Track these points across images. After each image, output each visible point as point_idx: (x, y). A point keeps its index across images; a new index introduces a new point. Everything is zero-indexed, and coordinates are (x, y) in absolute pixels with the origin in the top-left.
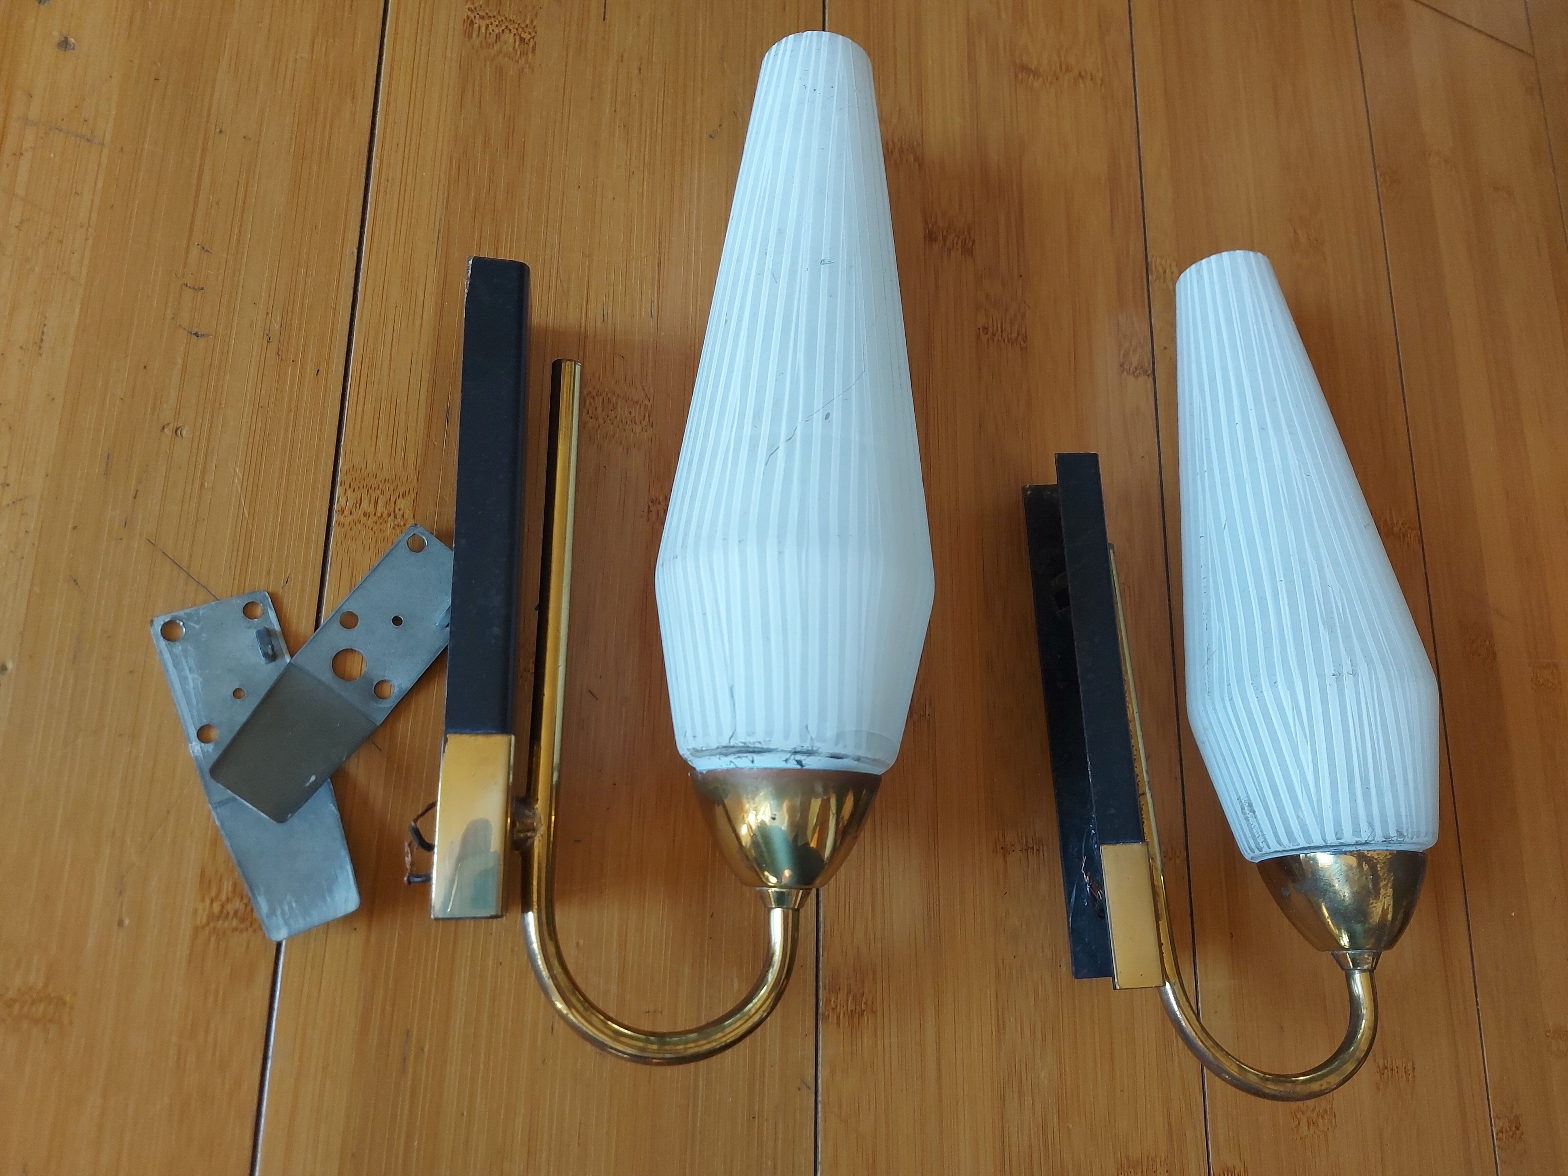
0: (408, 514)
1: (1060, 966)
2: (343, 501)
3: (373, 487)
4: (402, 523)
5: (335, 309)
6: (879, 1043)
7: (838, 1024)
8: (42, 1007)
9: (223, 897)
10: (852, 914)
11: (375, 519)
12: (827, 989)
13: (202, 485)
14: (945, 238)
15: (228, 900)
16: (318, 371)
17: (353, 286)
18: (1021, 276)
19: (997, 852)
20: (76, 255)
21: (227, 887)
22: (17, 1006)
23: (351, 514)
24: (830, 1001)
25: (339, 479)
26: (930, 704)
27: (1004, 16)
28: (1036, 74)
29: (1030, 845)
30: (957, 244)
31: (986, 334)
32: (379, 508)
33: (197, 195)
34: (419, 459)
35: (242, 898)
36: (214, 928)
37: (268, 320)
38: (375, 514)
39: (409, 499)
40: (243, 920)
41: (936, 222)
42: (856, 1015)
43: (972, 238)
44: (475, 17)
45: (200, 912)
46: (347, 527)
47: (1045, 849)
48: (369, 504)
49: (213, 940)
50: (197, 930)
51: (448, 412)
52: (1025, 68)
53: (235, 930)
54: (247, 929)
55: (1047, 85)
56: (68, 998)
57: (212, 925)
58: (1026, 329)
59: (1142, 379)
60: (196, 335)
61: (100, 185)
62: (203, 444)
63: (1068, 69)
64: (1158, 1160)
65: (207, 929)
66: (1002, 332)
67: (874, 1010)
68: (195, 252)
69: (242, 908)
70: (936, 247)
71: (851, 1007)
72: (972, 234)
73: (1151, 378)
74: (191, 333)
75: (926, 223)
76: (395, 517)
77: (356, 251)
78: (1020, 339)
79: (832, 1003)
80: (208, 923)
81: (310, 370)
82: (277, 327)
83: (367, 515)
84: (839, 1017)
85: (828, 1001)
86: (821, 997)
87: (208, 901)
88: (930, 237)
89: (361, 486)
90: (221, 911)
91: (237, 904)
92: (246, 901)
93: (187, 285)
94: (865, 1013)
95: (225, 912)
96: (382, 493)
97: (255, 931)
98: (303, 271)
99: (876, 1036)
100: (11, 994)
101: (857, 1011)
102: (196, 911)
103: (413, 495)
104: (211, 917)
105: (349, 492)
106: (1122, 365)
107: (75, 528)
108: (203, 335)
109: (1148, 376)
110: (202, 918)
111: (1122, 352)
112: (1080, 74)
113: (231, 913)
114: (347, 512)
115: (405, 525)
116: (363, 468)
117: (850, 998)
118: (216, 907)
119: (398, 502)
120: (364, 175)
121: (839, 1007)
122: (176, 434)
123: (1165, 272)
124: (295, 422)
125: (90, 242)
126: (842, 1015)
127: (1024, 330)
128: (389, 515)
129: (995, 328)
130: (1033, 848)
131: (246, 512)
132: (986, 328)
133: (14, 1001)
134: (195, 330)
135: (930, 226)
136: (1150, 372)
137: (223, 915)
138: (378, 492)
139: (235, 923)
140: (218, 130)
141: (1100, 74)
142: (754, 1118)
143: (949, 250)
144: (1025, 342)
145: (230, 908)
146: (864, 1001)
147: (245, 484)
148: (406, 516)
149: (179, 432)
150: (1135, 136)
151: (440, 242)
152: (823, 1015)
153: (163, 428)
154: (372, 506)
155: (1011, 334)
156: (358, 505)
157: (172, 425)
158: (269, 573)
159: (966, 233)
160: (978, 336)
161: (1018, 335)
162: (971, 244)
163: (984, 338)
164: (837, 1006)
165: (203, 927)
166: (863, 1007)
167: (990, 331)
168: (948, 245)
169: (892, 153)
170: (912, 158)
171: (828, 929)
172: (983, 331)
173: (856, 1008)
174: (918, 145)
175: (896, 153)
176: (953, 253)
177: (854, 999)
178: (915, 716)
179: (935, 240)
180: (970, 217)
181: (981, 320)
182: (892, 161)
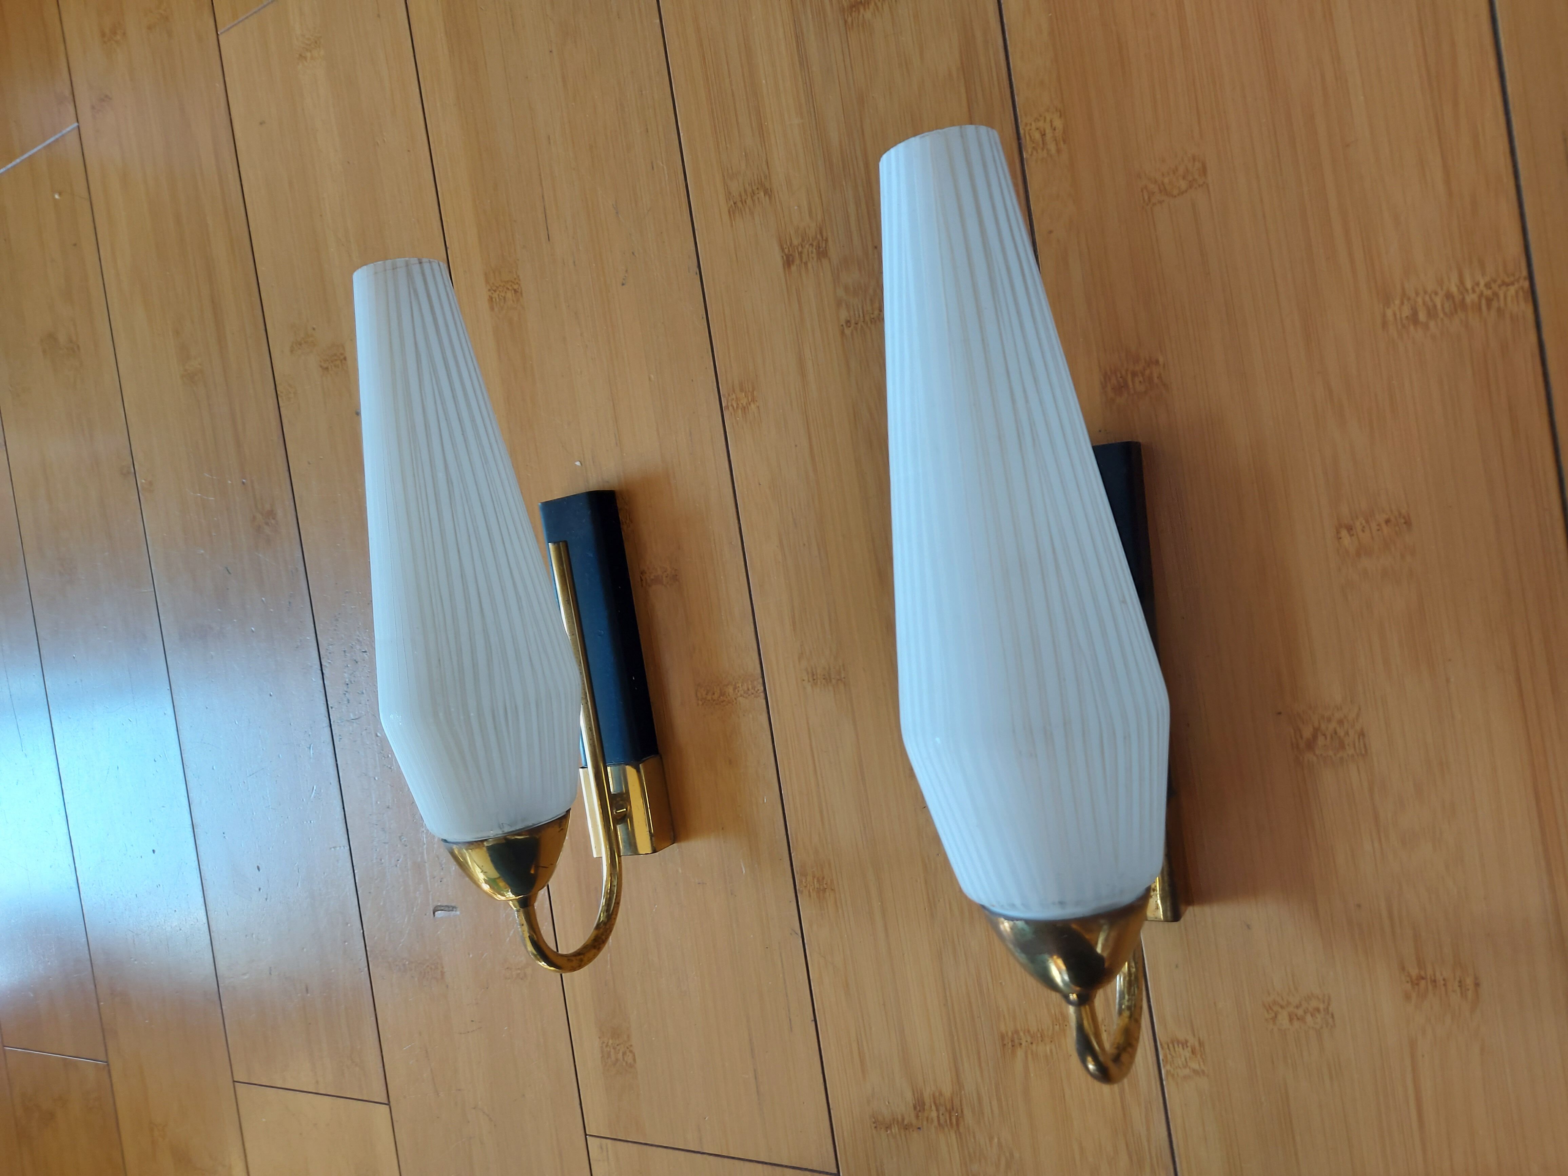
6: (840, 911)
7: (810, 896)
10: (809, 826)
12: (800, 875)
14: (800, 254)
24: (802, 881)
26: (844, 670)
30: (812, 253)
31: (850, 327)
41: (791, 243)
42: (821, 892)
43: (824, 238)
66: (864, 316)
67: (833, 888)
70: (794, 268)
71: (817, 885)
72: (824, 234)
75: (783, 250)
79: (804, 883)
84: (809, 892)
85: (801, 882)
86: (796, 879)
88: (788, 262)
94: (827, 890)
99: (837, 906)
101: (823, 889)
121: (809, 887)
126: (811, 891)
129: (857, 315)
132: (849, 320)
135: (786, 251)
143: (806, 264)
146: (825, 882)
152: (799, 891)
155: (873, 313)
159: (819, 236)
160: (843, 333)
162: (824, 244)
163: (848, 331)
164: (807, 885)
166: (825, 886)
167: (853, 322)
168: (804, 260)
169: (746, 202)
170: (762, 194)
171: (794, 835)
172: (847, 324)
173: (820, 887)
174: (766, 177)
175: (749, 201)
176: (810, 265)
177: (818, 881)
178: (834, 681)
179: (793, 261)
180: (819, 217)
181: (844, 315)
182: (747, 210)
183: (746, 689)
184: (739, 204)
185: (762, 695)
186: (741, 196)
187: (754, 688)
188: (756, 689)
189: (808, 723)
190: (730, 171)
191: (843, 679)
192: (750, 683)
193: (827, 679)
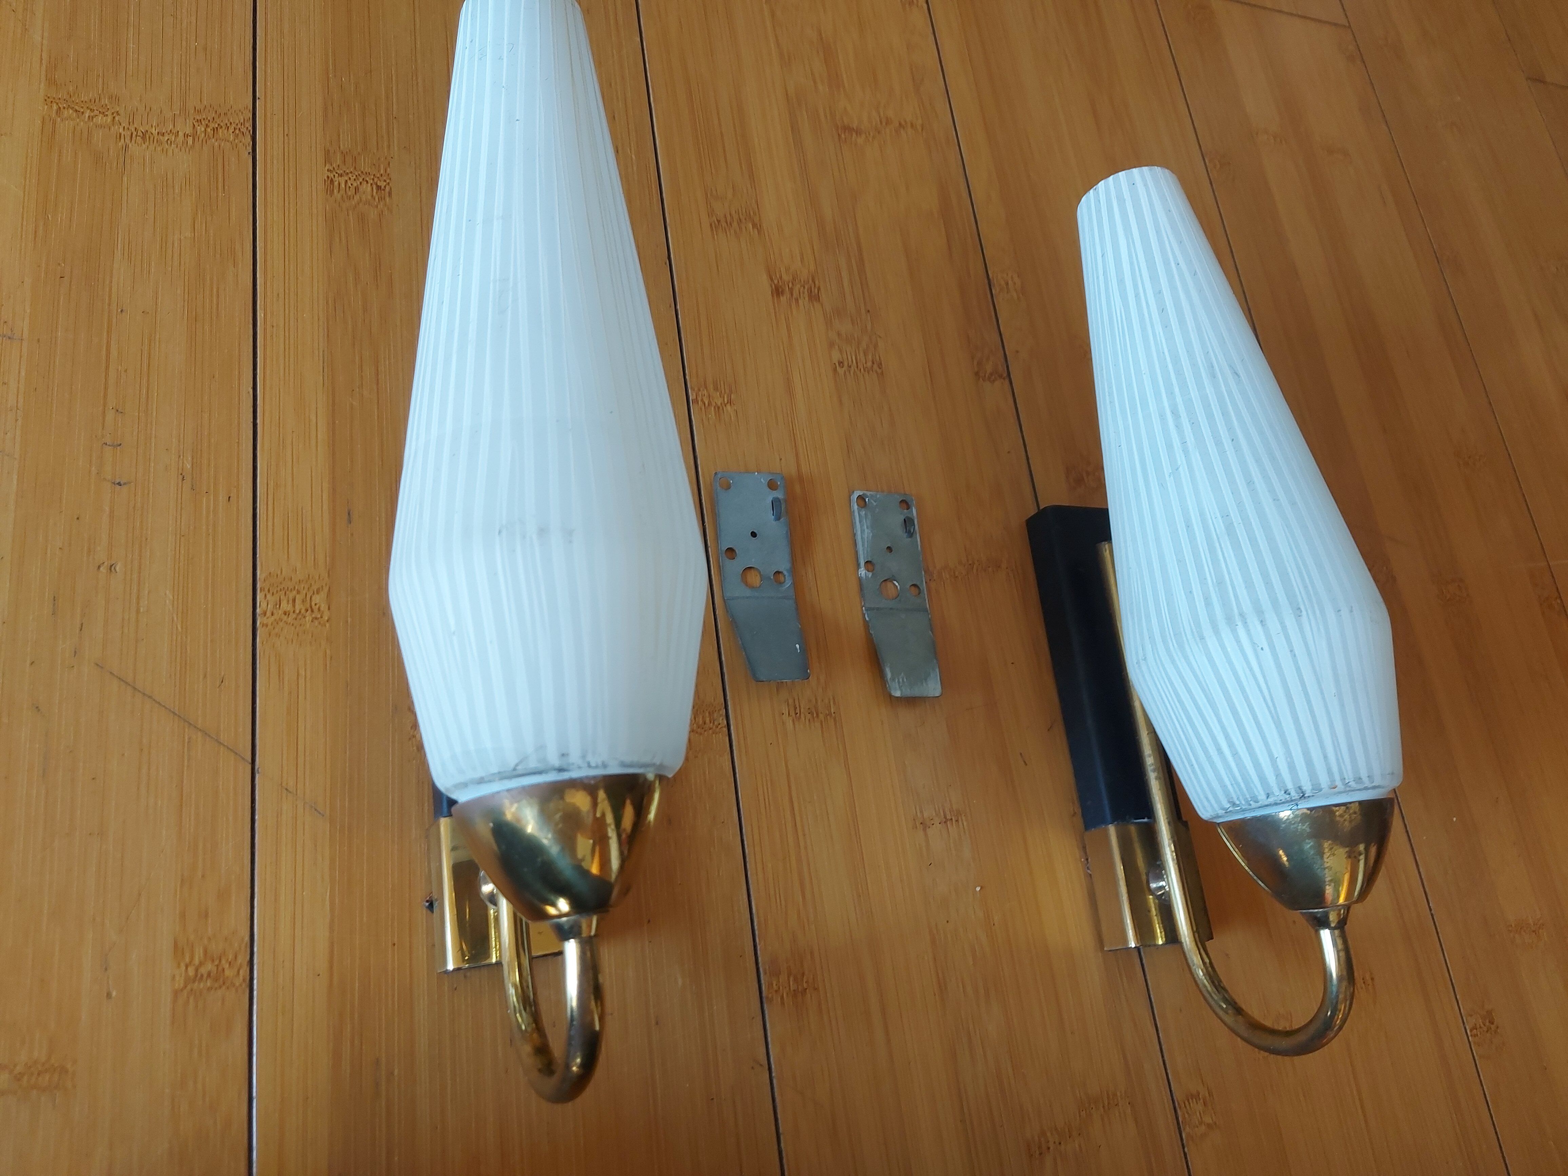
0: (324, 607)
1: (994, 925)
2: (264, 605)
3: (289, 589)
4: (319, 616)
5: (238, 443)
6: (825, 1017)
7: (783, 1003)
8: (47, 1076)
9: (196, 961)
10: (783, 902)
11: (294, 616)
12: (768, 974)
13: (138, 611)
14: (791, 291)
15: (201, 964)
16: (229, 497)
17: (252, 420)
18: (869, 311)
19: (916, 827)
20: (9, 434)
21: (199, 952)
22: (25, 1078)
23: (272, 615)
24: (772, 984)
25: (258, 586)
26: (834, 703)
27: (820, 87)
28: (858, 132)
29: (949, 817)
30: (804, 293)
31: (843, 367)
32: (297, 606)
33: (107, 368)
34: (328, 558)
35: (213, 961)
36: (192, 989)
37: (181, 462)
38: (294, 612)
39: (323, 595)
40: (216, 980)
41: (781, 277)
42: (799, 994)
43: (817, 286)
44: (334, 176)
45: (177, 977)
46: (269, 627)
47: (964, 818)
48: (288, 604)
49: (191, 1000)
50: (176, 993)
51: (349, 514)
52: (848, 129)
53: (210, 989)
54: (220, 987)
55: (871, 139)
56: (69, 1066)
57: (189, 987)
58: (879, 357)
59: (998, 383)
60: (119, 484)
61: (23, 373)
62: (135, 576)
63: (888, 122)
64: (1119, 1094)
65: (185, 991)
66: (857, 363)
67: (816, 987)
68: (110, 415)
69: (214, 970)
70: (783, 299)
71: (793, 987)
72: (817, 282)
73: (1007, 381)
74: (114, 484)
75: (772, 279)
76: (312, 611)
77: (251, 391)
78: (875, 366)
79: (774, 985)
80: (185, 987)
81: (222, 498)
82: (189, 466)
83: (287, 614)
84: (782, 997)
85: (770, 985)
86: (763, 982)
87: (184, 968)
88: (778, 292)
89: (279, 589)
90: (196, 975)
91: (209, 967)
92: (216, 963)
93: (106, 444)
94: (808, 991)
95: (199, 974)
96: (298, 592)
97: (228, 988)
98: (206, 415)
99: (821, 1011)
100: (19, 1069)
101: (800, 990)
102: (174, 977)
103: (326, 590)
104: (188, 981)
105: (269, 596)
106: (977, 374)
107: (32, 663)
108: (125, 484)
109: (1004, 379)
110: (180, 983)
111: (975, 363)
112: (900, 124)
113: (205, 976)
114: (269, 614)
115: (321, 617)
116: (279, 573)
117: (791, 979)
118: (191, 972)
119: (313, 598)
120: (251, 326)
121: (781, 988)
122: (110, 569)
123: (1007, 284)
124: (214, 544)
125: (20, 423)
126: (785, 996)
127: (878, 358)
128: (307, 610)
129: (850, 360)
130: (952, 819)
131: (179, 628)
132: (842, 362)
133: (22, 1074)
134: (117, 481)
135: (776, 282)
136: (1005, 375)
137: (198, 977)
138: (295, 592)
139: (209, 983)
140: (119, 310)
141: (920, 121)
142: (713, 1099)
143: (797, 300)
144: (880, 368)
145: (203, 970)
146: (805, 980)
147: (176, 602)
148: (322, 609)
149: (113, 568)
150: (961, 170)
151: (326, 370)
152: (767, 998)
153: (99, 567)
154: (290, 605)
155: (866, 363)
156: (278, 606)
157: (106, 564)
158: (205, 676)
159: (811, 281)
160: (835, 370)
161: (873, 363)
162: (816, 290)
163: (841, 371)
164: (779, 988)
165: (182, 990)
166: (805, 985)
167: (846, 364)
168: (795, 295)
169: (731, 224)
170: (751, 226)
171: (762, 919)
172: (839, 365)
173: (798, 988)
174: (754, 214)
175: (735, 224)
176: (800, 302)
177: (795, 980)
178: (821, 716)
179: (783, 293)
180: (812, 268)
181: (836, 356)
182: (732, 232)
183: (701, 722)
184: (724, 224)
185: (725, 730)
186: (725, 216)
187: (712, 721)
188: (716, 723)
189: (787, 766)
190: (714, 192)
191: (833, 715)
192: (707, 714)
193: (814, 713)
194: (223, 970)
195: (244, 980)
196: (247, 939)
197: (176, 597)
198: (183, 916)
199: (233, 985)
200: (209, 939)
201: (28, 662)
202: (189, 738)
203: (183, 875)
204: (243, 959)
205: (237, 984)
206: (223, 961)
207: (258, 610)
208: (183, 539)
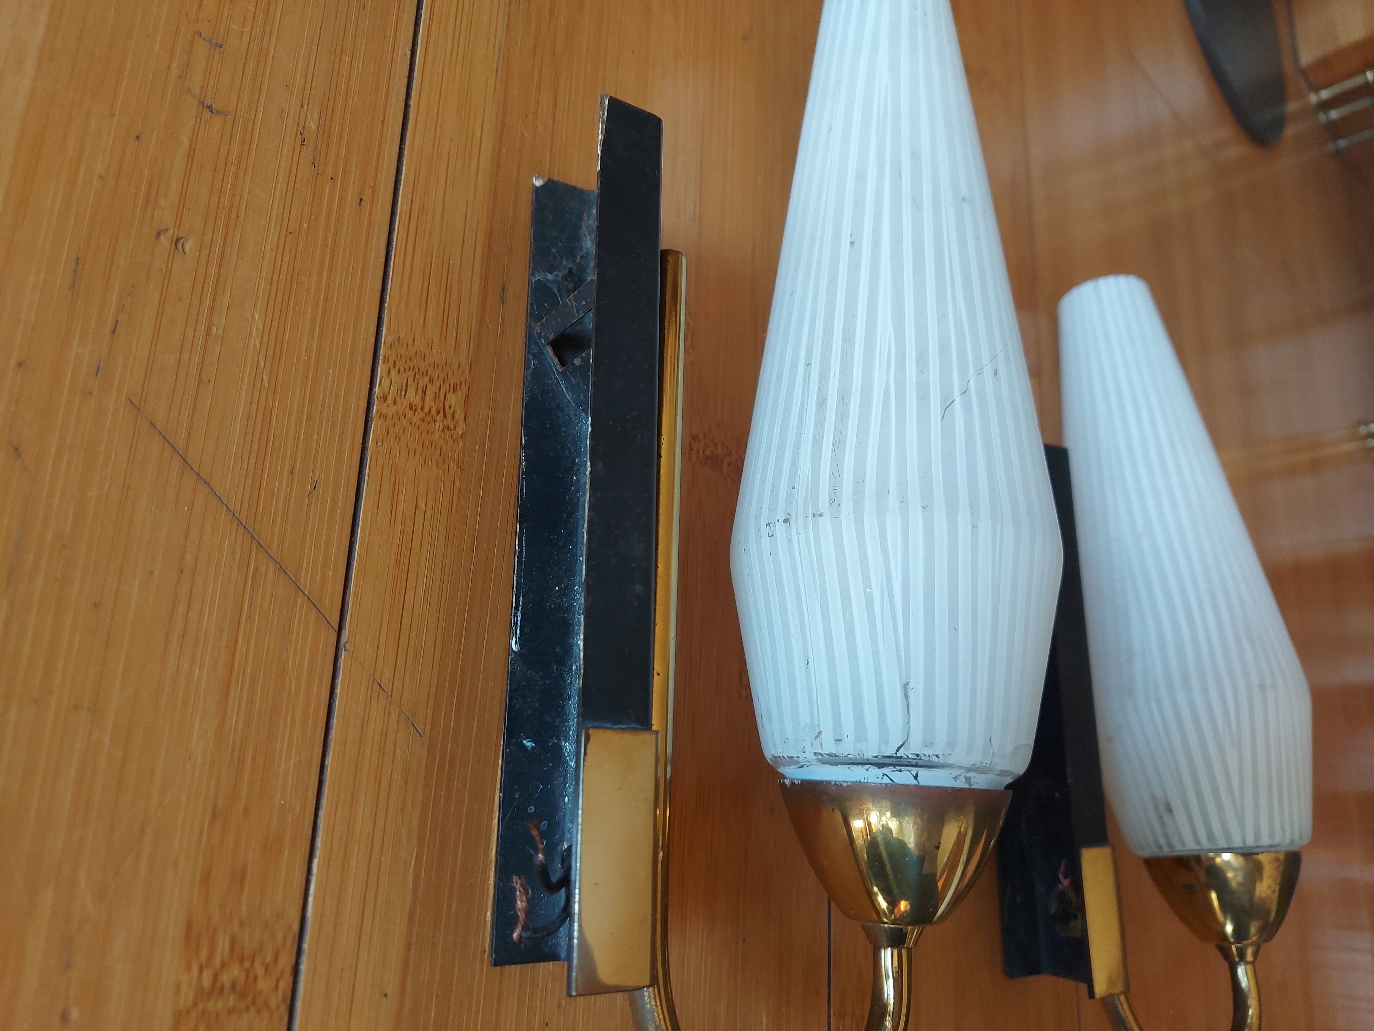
0: (459, 414)
2: (386, 384)
3: (421, 372)
4: (452, 426)
5: (383, 122)
9: (217, 961)
11: (422, 415)
13: (209, 330)
15: (224, 965)
16: (361, 200)
21: (223, 944)
23: (395, 403)
25: (382, 352)
32: (427, 401)
34: (472, 345)
35: (242, 961)
36: (204, 1012)
37: (303, 115)
38: (422, 409)
39: (461, 394)
40: (242, 996)
45: (184, 988)
46: (389, 421)
48: (416, 393)
50: (179, 1017)
51: (503, 289)
53: (231, 1011)
54: (248, 1009)
57: (200, 1007)
60: (210, 108)
62: (213, 270)
65: (194, 1015)
69: (242, 977)
74: (203, 104)
76: (445, 416)
77: (409, 53)
80: (195, 1005)
81: (351, 198)
82: (313, 127)
83: (414, 408)
87: (195, 971)
89: (407, 368)
90: (214, 985)
91: (236, 972)
92: (247, 965)
93: (200, 35)
95: (218, 986)
96: (431, 381)
97: (258, 1011)
98: (347, 60)
102: (178, 988)
103: (465, 389)
104: (199, 996)
105: (393, 373)
107: (20, 365)
108: (218, 112)
110: (187, 998)
113: (227, 986)
114: (390, 400)
115: (455, 428)
116: (410, 343)
118: (207, 978)
119: (449, 396)
122: (176, 245)
124: (331, 263)
128: (438, 412)
134: (208, 102)
137: (216, 990)
138: (426, 379)
139: (232, 1000)
145: (225, 978)
147: (266, 338)
148: (457, 416)
149: (180, 245)
151: (499, 73)
153: (159, 234)
154: (419, 397)
156: (403, 393)
157: (170, 232)
158: (292, 472)
165: (188, 1012)
194: (256, 978)
195: (284, 999)
196: (296, 926)
197: (267, 329)
198: (207, 877)
199: (266, 1004)
200: (241, 923)
201: (13, 361)
202: (256, 569)
203: (215, 806)
204: (286, 961)
205: (273, 1005)
206: (257, 965)
207: (377, 390)
208: (289, 236)
